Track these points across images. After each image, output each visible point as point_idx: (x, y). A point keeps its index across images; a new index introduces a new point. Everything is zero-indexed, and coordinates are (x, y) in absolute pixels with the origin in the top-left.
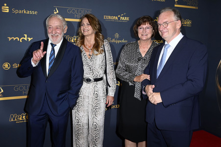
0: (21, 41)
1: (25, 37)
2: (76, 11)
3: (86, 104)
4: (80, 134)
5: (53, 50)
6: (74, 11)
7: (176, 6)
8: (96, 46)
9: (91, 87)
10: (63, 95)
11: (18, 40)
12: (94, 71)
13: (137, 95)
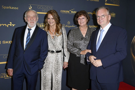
0: (8, 27)
1: (10, 24)
2: (43, 7)
3: (50, 67)
4: (46, 86)
5: (29, 32)
6: (41, 7)
7: (106, 4)
8: (57, 31)
9: (54, 56)
10: (35, 62)
11: (6, 26)
12: (56, 46)
13: (82, 62)
